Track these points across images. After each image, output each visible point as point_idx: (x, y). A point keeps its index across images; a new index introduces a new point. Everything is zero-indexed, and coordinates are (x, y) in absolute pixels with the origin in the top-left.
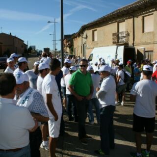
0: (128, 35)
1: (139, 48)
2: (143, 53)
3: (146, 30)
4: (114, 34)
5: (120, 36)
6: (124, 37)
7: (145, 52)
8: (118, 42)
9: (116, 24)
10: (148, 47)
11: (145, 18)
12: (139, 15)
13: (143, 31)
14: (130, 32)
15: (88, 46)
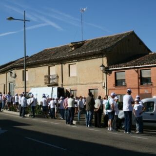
0: (58, 77)
1: (67, 88)
2: (69, 91)
3: (71, 75)
4: (45, 76)
5: (51, 77)
6: (54, 79)
7: (71, 90)
8: (49, 83)
9: (47, 67)
10: (73, 88)
11: (71, 66)
12: (66, 63)
13: (69, 75)
14: (59, 75)
15: (17, 85)
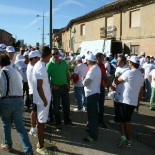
0: (116, 29)
1: (126, 42)
2: (129, 47)
3: (133, 25)
4: (102, 29)
5: (108, 30)
6: (112, 32)
7: (132, 46)
8: (106, 37)
9: (104, 19)
10: (134, 42)
11: (132, 13)
12: (126, 11)
13: (130, 26)
14: (117, 27)
15: (76, 40)
